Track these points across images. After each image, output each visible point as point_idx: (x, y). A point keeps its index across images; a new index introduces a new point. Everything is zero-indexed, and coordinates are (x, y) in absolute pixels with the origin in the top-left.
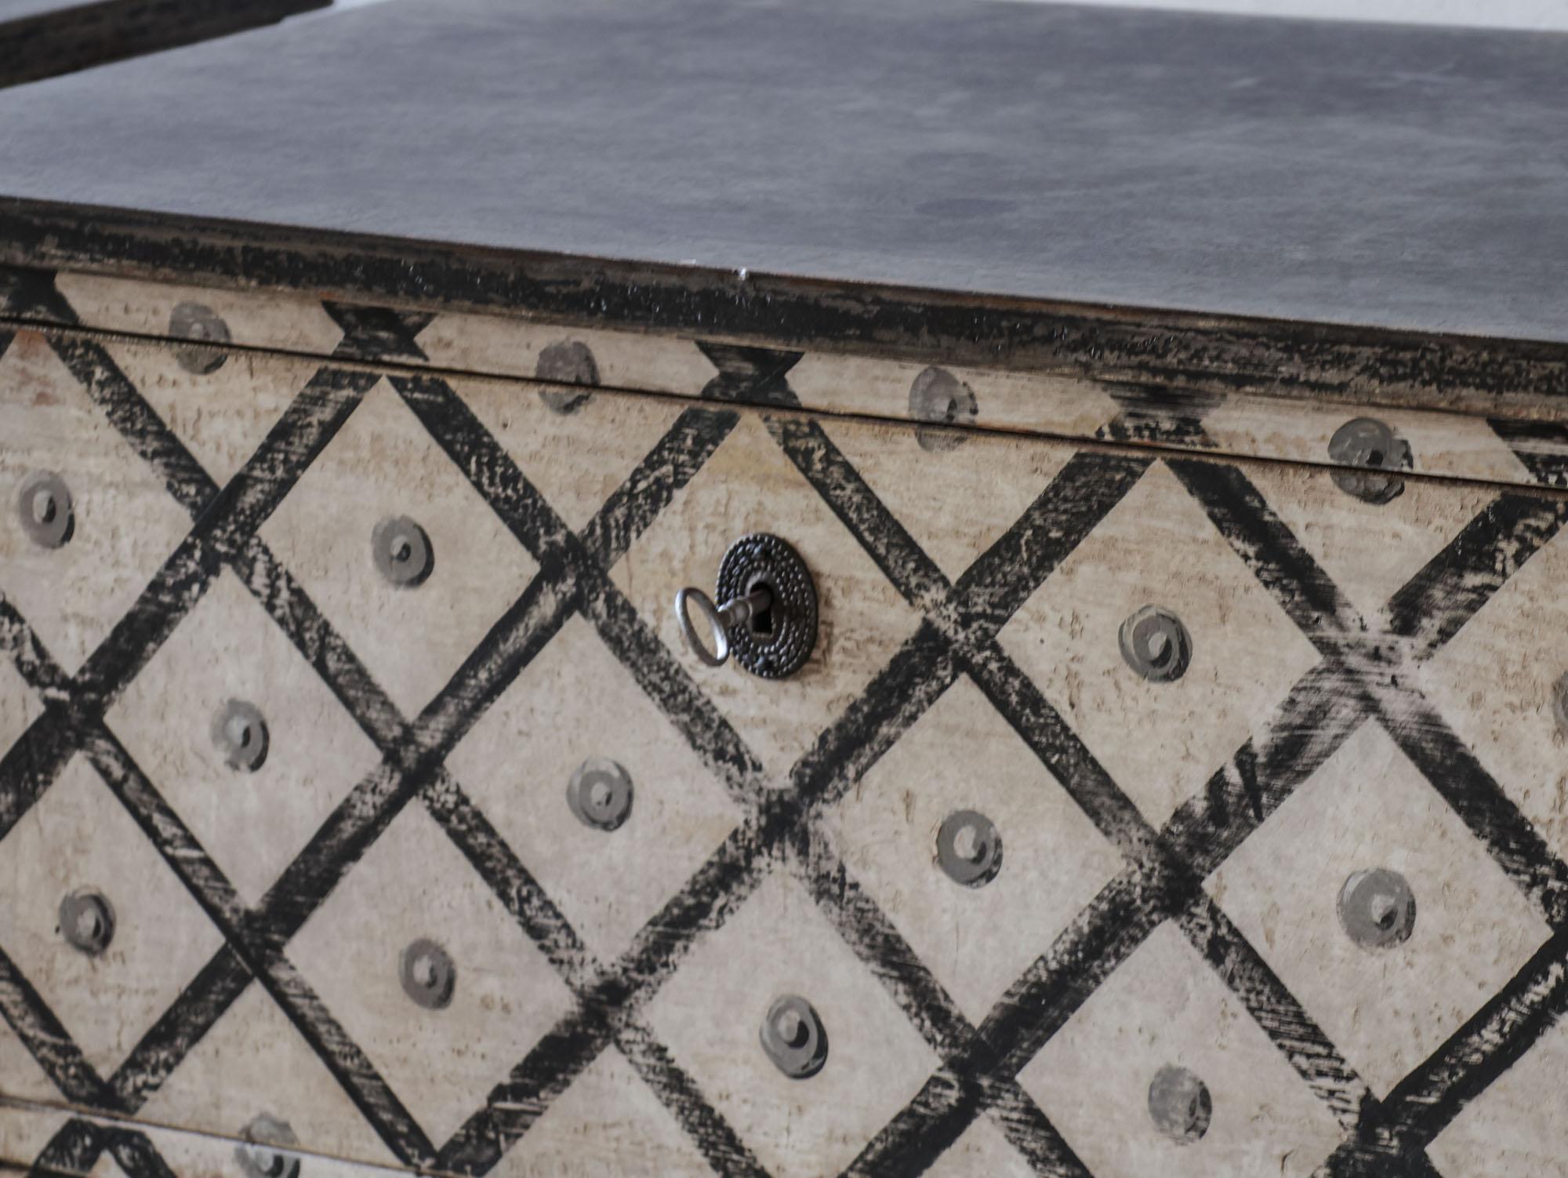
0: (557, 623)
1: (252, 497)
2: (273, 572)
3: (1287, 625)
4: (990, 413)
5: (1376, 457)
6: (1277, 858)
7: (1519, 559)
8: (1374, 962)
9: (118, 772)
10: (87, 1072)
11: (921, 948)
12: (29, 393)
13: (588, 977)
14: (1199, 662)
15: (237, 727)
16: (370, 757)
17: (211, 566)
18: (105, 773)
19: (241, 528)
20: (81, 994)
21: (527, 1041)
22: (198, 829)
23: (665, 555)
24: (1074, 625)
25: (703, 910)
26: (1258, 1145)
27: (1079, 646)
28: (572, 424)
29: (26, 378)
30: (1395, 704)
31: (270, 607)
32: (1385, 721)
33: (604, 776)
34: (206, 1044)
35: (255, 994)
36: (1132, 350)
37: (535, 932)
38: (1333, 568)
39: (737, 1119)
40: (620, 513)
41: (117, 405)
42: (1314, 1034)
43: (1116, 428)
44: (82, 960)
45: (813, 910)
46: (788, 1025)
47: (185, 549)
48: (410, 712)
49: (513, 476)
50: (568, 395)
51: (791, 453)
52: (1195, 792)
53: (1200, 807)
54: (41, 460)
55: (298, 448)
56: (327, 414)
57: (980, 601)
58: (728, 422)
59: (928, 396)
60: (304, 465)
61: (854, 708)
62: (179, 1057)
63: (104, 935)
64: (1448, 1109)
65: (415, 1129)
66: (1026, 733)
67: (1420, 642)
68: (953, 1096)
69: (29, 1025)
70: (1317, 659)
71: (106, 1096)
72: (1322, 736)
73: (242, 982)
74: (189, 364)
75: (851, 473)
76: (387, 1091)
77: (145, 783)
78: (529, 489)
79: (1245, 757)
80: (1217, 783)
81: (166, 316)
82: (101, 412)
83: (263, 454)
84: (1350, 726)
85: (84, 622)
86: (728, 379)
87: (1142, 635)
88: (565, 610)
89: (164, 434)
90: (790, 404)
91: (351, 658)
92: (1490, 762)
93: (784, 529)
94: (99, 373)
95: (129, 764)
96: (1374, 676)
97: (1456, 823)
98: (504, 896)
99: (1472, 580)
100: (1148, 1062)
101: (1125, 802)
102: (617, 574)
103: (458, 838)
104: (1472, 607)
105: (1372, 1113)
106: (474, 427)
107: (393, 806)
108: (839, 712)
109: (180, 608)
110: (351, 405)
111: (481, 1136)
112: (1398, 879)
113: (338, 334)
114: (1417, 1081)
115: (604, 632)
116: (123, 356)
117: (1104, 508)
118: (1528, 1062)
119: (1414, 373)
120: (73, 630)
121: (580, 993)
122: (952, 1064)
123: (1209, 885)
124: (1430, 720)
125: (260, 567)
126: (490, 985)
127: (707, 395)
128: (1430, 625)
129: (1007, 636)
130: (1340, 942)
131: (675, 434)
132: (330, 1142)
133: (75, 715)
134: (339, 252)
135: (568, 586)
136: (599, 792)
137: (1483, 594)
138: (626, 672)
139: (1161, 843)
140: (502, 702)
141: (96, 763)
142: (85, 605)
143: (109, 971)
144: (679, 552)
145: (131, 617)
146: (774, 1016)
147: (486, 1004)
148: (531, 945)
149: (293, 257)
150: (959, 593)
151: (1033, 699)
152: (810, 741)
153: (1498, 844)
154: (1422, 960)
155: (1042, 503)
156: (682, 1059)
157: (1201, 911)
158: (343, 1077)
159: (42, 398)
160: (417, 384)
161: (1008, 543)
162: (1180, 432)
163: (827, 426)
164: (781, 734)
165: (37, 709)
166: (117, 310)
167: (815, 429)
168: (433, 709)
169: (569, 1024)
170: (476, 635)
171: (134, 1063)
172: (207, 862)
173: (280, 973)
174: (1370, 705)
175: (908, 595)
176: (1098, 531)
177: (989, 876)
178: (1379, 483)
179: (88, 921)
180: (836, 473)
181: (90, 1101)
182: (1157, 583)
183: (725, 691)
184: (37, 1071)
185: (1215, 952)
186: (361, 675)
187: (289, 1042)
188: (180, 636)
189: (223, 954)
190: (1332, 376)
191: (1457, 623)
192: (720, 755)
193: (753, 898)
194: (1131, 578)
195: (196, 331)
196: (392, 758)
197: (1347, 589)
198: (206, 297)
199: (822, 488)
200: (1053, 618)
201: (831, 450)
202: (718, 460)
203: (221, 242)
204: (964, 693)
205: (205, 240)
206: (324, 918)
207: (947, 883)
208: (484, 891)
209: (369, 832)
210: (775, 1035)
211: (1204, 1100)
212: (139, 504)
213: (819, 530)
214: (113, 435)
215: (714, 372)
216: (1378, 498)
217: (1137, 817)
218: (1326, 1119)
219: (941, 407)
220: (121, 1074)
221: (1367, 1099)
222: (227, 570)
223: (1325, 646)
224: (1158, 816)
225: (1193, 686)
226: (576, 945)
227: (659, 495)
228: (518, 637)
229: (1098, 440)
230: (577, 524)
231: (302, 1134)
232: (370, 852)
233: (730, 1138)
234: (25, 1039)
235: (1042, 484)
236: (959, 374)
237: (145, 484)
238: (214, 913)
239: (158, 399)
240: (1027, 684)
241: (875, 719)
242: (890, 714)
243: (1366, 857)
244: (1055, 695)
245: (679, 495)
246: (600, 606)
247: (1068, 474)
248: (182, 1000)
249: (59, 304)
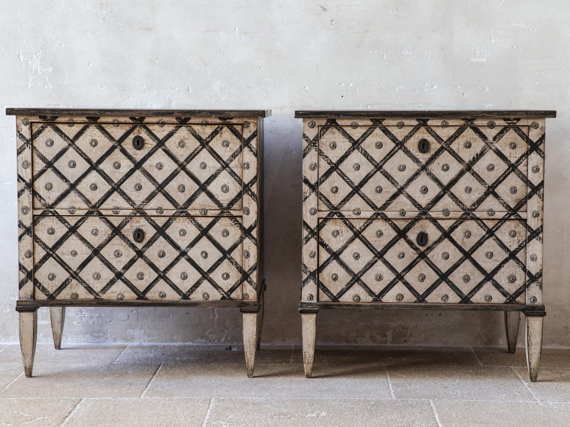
0: (398, 150)
1: (360, 141)
2: (362, 149)
3: (482, 141)
4: (450, 124)
5: (492, 124)
6: (480, 164)
7: (506, 133)
8: (490, 173)
9: (340, 173)
10: (333, 206)
11: (439, 179)
12: (332, 133)
13: (399, 187)
14: (472, 146)
15: (356, 166)
16: (373, 167)
17: (354, 149)
18: (338, 173)
19: (358, 145)
20: (333, 198)
21: (391, 195)
22: (350, 178)
23: (411, 142)
24: (459, 144)
25: (414, 178)
26: (477, 192)
27: (459, 146)
28: (401, 130)
29: (331, 131)
30: (493, 148)
31: (361, 153)
32: (492, 149)
33: (402, 166)
34: (349, 201)
35: (356, 195)
36: (471, 115)
37: (392, 183)
38: (487, 135)
39: (416, 199)
40: (406, 138)
41: (343, 133)
42: (483, 181)
43: (464, 124)
44: (334, 194)
45: (427, 176)
46: (423, 189)
47: (351, 148)
48: (378, 162)
49: (393, 136)
50: (400, 127)
51: (427, 130)
52: (471, 159)
53: (472, 160)
54: (333, 140)
55: (366, 135)
56: (370, 132)
57: (448, 143)
58: (420, 128)
59: (443, 123)
60: (367, 137)
61: (433, 155)
62: (346, 203)
63: (337, 191)
64: (497, 185)
65: (376, 206)
66: (453, 155)
67: (496, 141)
68: (442, 193)
69: (326, 202)
70: (485, 144)
71: (336, 208)
72: (485, 152)
73: (355, 194)
74: (353, 128)
75: (434, 132)
76: (373, 203)
77: (343, 174)
78: (395, 137)
79: (477, 155)
80: (474, 158)
81: (350, 123)
82: (341, 134)
83: (362, 137)
84: (488, 150)
85: (336, 157)
86: (420, 123)
87: (466, 144)
88: (399, 149)
89: (349, 136)
90: (427, 125)
91: (371, 157)
92: (503, 152)
93: (425, 138)
94: (341, 130)
95: (341, 172)
96: (491, 145)
97: (499, 158)
98: (389, 180)
99: (501, 135)
100: (465, 186)
101: (464, 161)
102: (405, 145)
103: (384, 175)
104: (501, 138)
105: (489, 187)
106: (389, 131)
107: (376, 172)
108: (431, 156)
109: (350, 154)
110: (373, 131)
111: (384, 206)
112: (493, 164)
113: (372, 123)
114: (494, 183)
115: (403, 151)
116: (344, 128)
117: (463, 132)
118: (505, 180)
119: (500, 115)
120: (335, 158)
121: (398, 189)
122: (442, 190)
123: (472, 168)
124: (497, 149)
125: (360, 149)
126: (387, 190)
127: (417, 125)
128: (497, 140)
129: (451, 146)
130: (486, 171)
131: (413, 130)
132: (365, 210)
133: (335, 167)
134: (378, 113)
135: (399, 147)
136: (402, 167)
137: (502, 136)
138: (406, 155)
139: (467, 164)
140: (390, 160)
141: (337, 172)
142: (337, 155)
143: (337, 195)
144: (413, 142)
145: (343, 156)
146: (422, 188)
147: (386, 192)
148: (392, 185)
149: (372, 114)
150: (446, 142)
151: (454, 152)
152: (427, 159)
153: (503, 160)
154: (495, 172)
155: (456, 132)
156: (410, 194)
157: (471, 170)
158: (367, 202)
159: (333, 134)
160: (382, 128)
161: (452, 136)
162: (471, 124)
163: (431, 127)
164: (424, 159)
165: (329, 167)
166: (344, 123)
167: (430, 128)
168: (381, 161)
169: (396, 192)
170: (387, 153)
171: (340, 204)
172: (351, 181)
173: (360, 192)
174: (490, 148)
175: (440, 143)
176: (462, 135)
177: (448, 170)
178: (492, 127)
179: (335, 190)
180: (432, 132)
181: (333, 210)
182: (468, 139)
183: (418, 155)
184: (327, 207)
185: (473, 174)
186: (373, 159)
187: (360, 199)
188: (349, 158)
189: (352, 191)
190: (492, 116)
191: (500, 139)
192: (417, 162)
193: (420, 176)
194: (465, 139)
195: (354, 124)
196: (376, 167)
197: (488, 137)
198: (355, 121)
199: (430, 133)
200: (456, 143)
201: (432, 129)
202: (418, 132)
203: (363, 113)
204: (446, 152)
205: (361, 113)
206: (366, 185)
207: (443, 171)
208: (386, 180)
209: (372, 175)
210: (422, 190)
211: (471, 189)
212: (345, 143)
213: (430, 138)
214: (343, 137)
215: (418, 123)
216: (492, 128)
217: (465, 162)
218: (484, 188)
219: (445, 124)
220: (338, 206)
221: (489, 186)
222: (356, 149)
223: (486, 143)
224: (467, 162)
225: (472, 149)
226: (398, 184)
227: (411, 136)
228: (393, 152)
229: (462, 126)
230: (401, 140)
231: (361, 209)
232: (372, 178)
233: (416, 202)
234: (325, 204)
235: (456, 130)
236: (447, 121)
237: (346, 141)
238: (351, 187)
239: (348, 132)
240: (453, 150)
241: (435, 156)
242: (437, 155)
243: (490, 163)
244: (456, 151)
245: (413, 136)
246: (403, 148)
247: (459, 129)
248: (347, 196)
249: (337, 123)
